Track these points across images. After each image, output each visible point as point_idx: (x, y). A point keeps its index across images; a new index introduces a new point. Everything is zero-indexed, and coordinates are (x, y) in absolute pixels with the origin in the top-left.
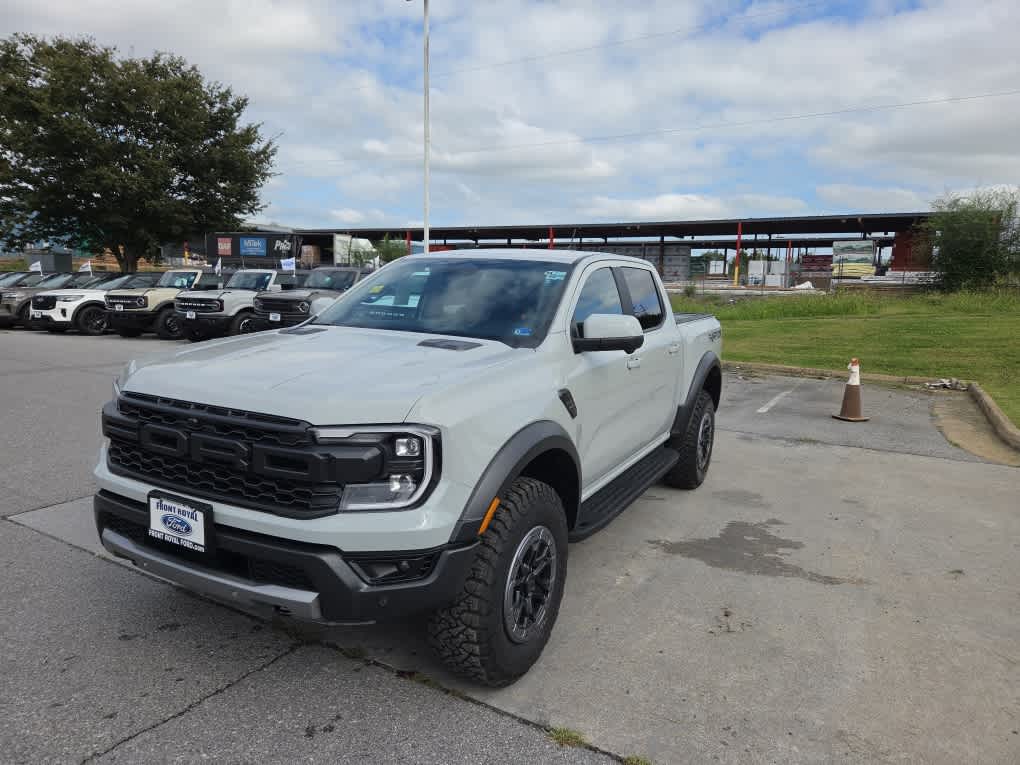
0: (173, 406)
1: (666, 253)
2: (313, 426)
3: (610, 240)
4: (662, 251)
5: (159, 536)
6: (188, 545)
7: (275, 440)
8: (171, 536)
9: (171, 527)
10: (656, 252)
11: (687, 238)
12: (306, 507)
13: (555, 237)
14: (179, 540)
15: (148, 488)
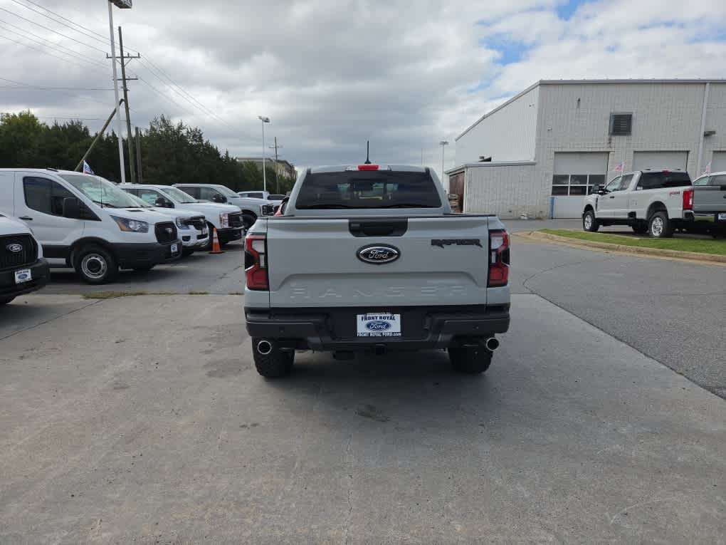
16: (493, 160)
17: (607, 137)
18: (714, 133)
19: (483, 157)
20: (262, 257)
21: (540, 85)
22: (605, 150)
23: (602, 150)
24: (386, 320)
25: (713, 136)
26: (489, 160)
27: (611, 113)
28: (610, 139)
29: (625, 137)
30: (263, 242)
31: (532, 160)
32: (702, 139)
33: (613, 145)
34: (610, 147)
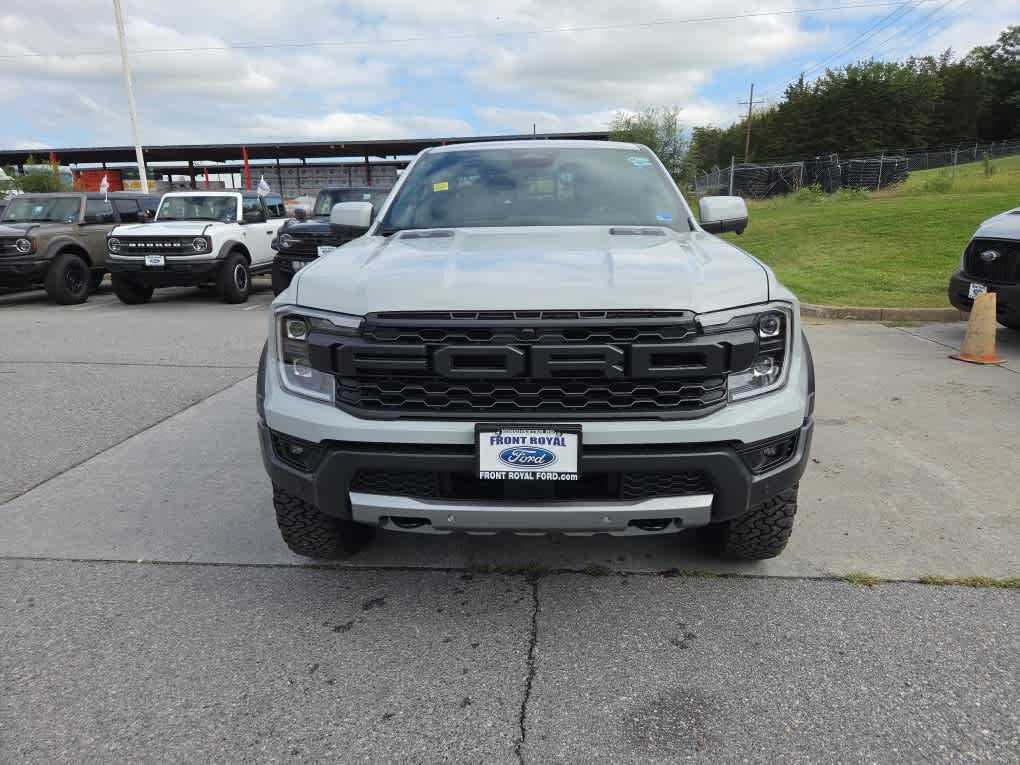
0: (479, 318)
1: (373, 174)
2: (697, 314)
3: (309, 161)
4: (369, 171)
5: (498, 476)
6: (549, 477)
7: (658, 337)
8: (517, 472)
9: (517, 462)
10: (362, 172)
11: (390, 159)
12: (695, 405)
13: (250, 158)
14: (534, 474)
15: (470, 426)
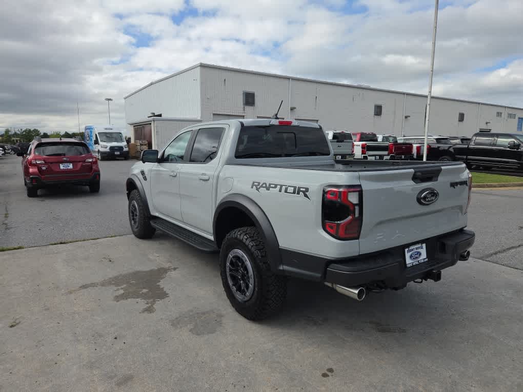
16: (164, 116)
17: (242, 106)
18: (295, 108)
19: (154, 114)
20: (357, 208)
21: (200, 66)
22: (242, 114)
23: (240, 114)
24: (419, 250)
25: (295, 110)
26: (160, 115)
27: (243, 91)
28: (244, 108)
29: (252, 107)
30: (357, 193)
31: (199, 118)
32: (290, 111)
33: (246, 112)
34: (244, 113)
